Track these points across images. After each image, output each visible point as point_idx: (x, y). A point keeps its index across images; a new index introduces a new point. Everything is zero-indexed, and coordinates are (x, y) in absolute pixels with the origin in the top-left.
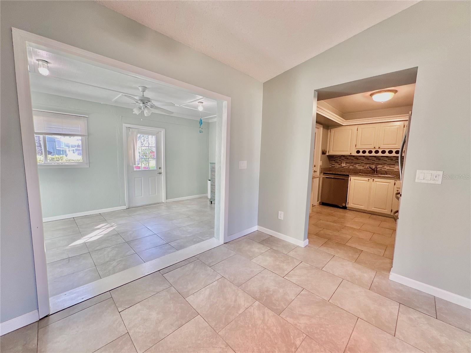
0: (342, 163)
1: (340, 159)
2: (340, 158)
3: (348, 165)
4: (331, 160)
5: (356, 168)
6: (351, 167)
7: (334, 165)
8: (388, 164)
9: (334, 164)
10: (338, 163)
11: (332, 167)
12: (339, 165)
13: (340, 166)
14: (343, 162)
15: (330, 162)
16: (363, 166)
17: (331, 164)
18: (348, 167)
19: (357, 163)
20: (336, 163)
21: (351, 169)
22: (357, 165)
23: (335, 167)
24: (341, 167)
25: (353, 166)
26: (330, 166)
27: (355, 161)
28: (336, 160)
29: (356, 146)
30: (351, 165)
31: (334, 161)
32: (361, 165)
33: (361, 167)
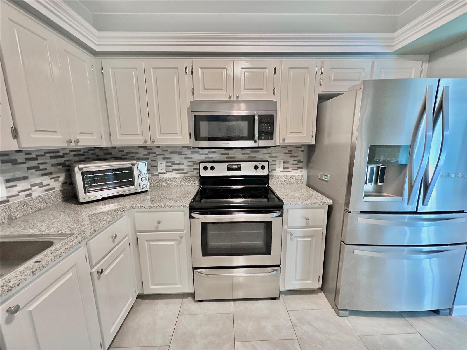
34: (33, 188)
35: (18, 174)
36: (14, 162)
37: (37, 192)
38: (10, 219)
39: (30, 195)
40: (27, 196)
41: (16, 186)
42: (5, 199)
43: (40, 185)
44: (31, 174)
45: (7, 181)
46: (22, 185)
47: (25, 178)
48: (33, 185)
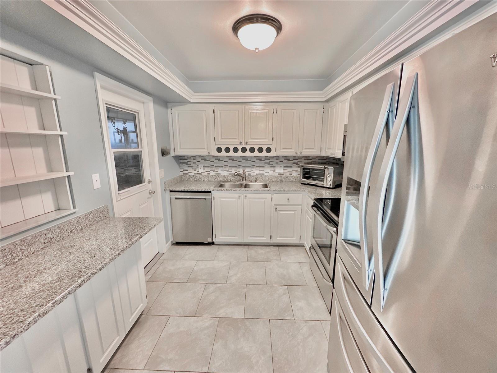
0: (198, 168)
1: (195, 161)
2: (194, 159)
3: (207, 169)
4: (181, 163)
5: (218, 174)
6: (212, 173)
7: (188, 170)
8: (257, 167)
9: (186, 169)
10: (193, 167)
11: (184, 174)
12: (195, 170)
13: (196, 172)
14: (199, 165)
15: (180, 166)
16: (227, 171)
17: (182, 170)
18: (208, 174)
19: (219, 167)
20: (189, 167)
21: (212, 176)
22: (220, 169)
23: (189, 174)
24: (197, 174)
25: (214, 171)
26: (182, 174)
27: (217, 163)
28: (189, 163)
29: (215, 141)
30: (211, 169)
31: (186, 163)
32: (225, 169)
33: (225, 172)
34: (293, 172)
35: (289, 165)
36: (289, 160)
37: (294, 174)
38: (281, 181)
39: (291, 174)
40: (290, 174)
41: (287, 169)
42: (282, 173)
43: (296, 171)
44: (294, 166)
45: (285, 167)
46: (289, 170)
47: (291, 167)
48: (293, 171)
